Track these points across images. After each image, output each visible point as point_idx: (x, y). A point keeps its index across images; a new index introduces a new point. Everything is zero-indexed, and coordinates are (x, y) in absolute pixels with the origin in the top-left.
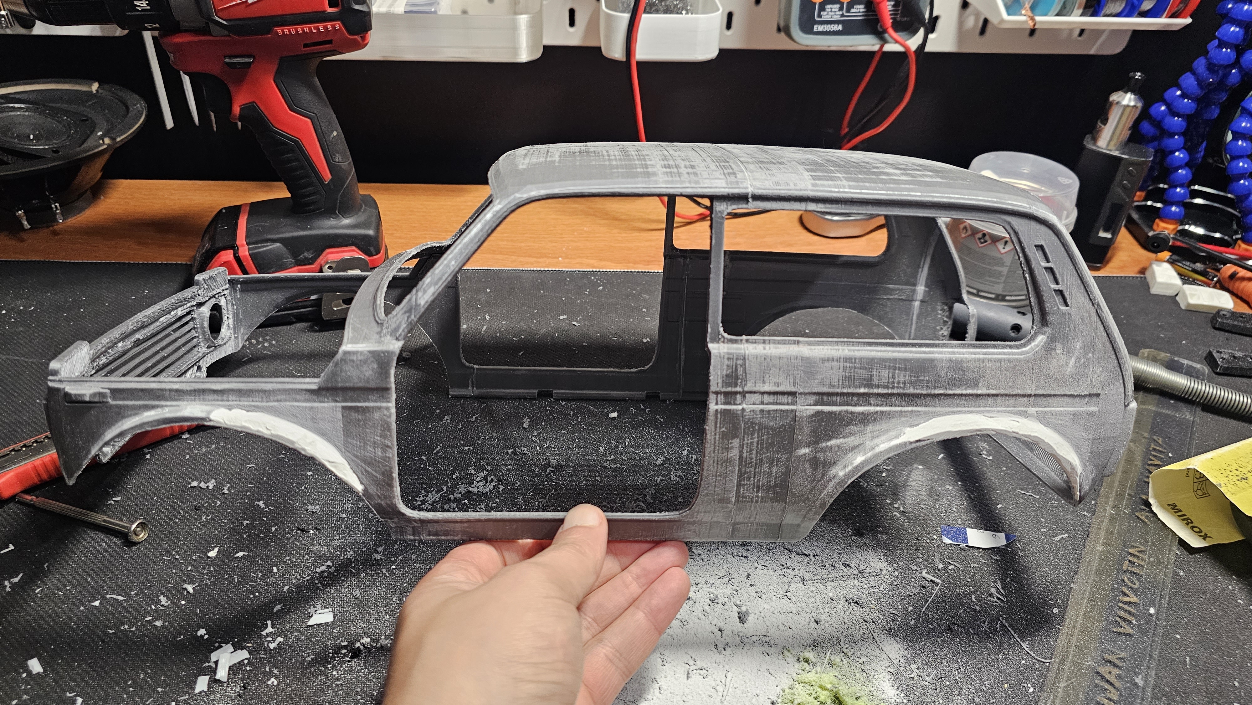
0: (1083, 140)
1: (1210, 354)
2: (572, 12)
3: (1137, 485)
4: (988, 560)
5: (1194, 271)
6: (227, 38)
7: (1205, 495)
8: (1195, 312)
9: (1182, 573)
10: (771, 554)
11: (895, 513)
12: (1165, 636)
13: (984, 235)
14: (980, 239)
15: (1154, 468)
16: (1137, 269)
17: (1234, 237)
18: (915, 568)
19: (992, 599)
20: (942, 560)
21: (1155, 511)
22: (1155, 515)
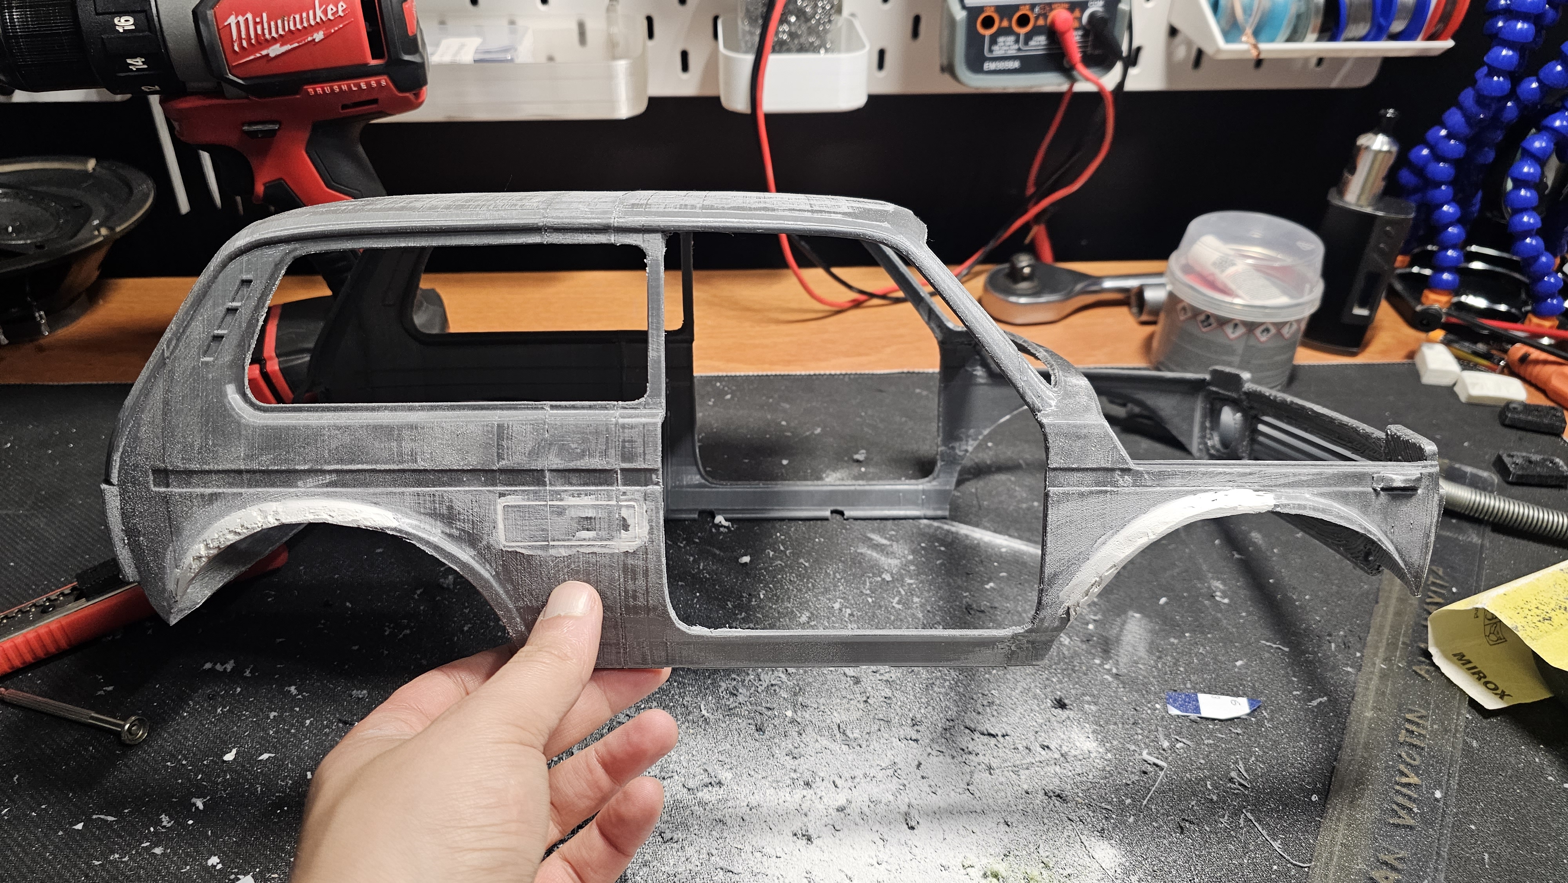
0: (1327, 193)
1: (1499, 459)
2: (684, 55)
3: (1414, 631)
4: (1226, 734)
5: (1476, 354)
6: (245, 101)
7: (1501, 640)
8: (1478, 406)
9: (1475, 744)
10: (948, 735)
11: (1106, 677)
12: (1456, 827)
13: (1208, 317)
14: (1203, 322)
15: (1434, 607)
16: (1404, 353)
17: (1523, 310)
18: (1133, 747)
19: (1233, 786)
20: (1167, 736)
21: (1437, 664)
22: (1438, 668)
